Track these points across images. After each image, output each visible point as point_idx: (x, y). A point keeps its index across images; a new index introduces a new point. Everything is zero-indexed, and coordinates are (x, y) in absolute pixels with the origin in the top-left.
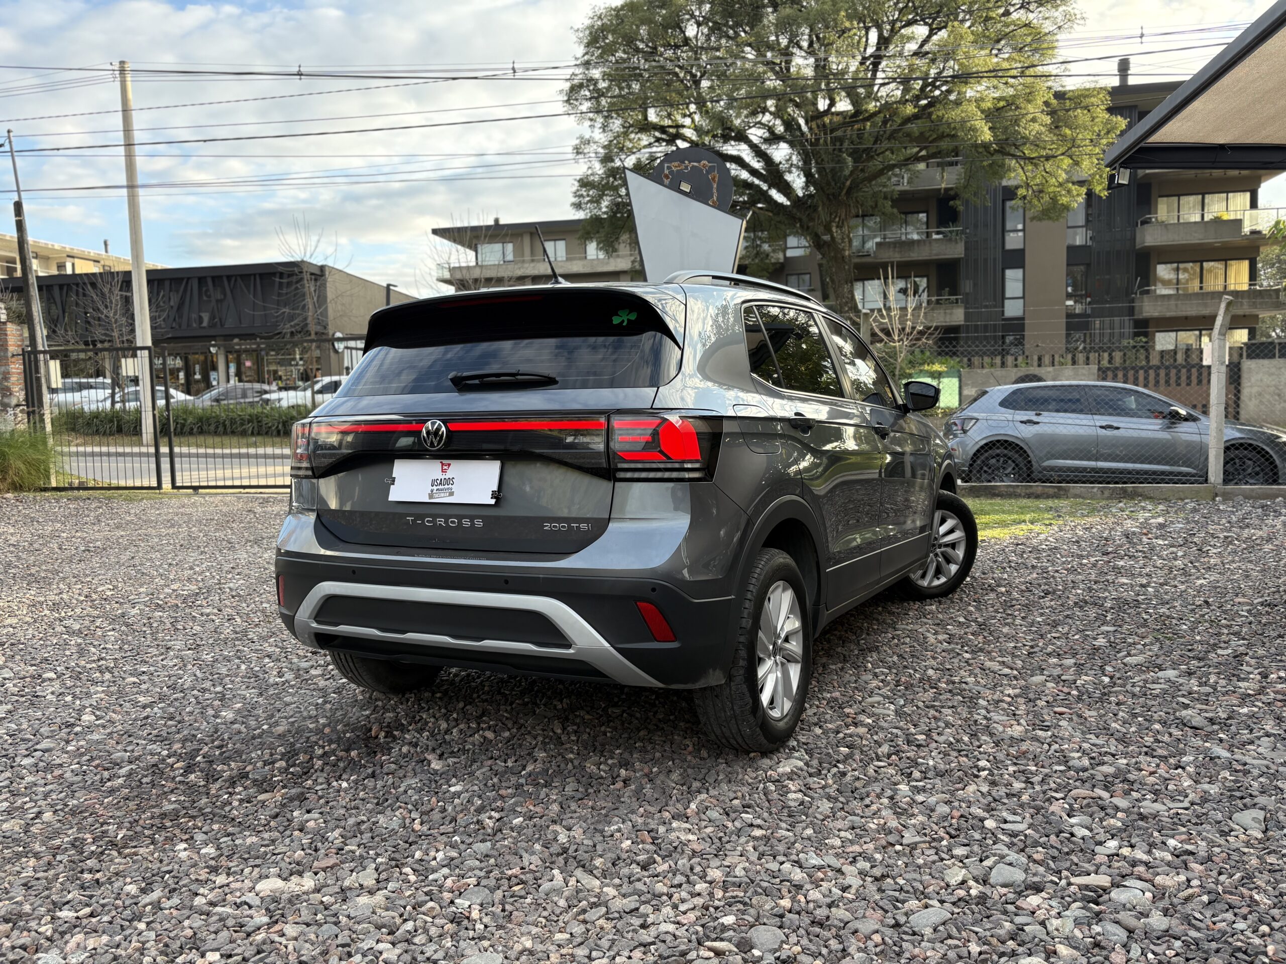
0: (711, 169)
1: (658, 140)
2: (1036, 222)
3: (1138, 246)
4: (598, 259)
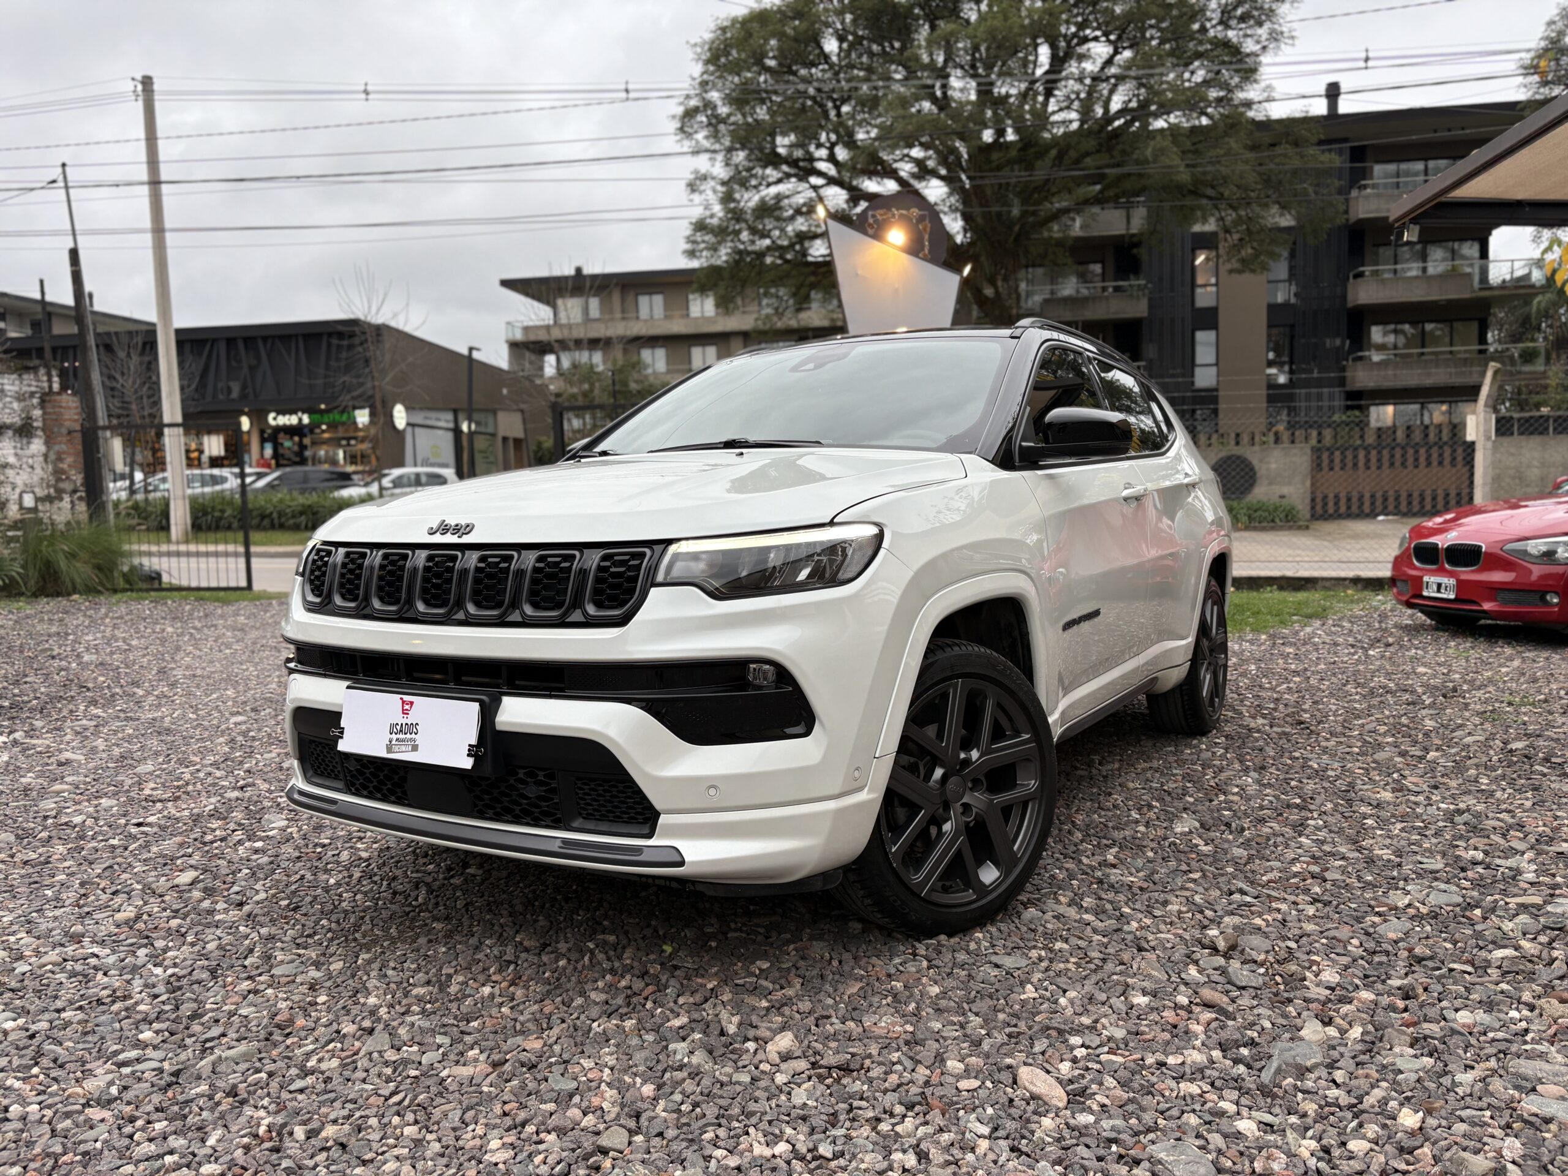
0: (922, 218)
2: (1234, 276)
3: (1350, 304)
4: (703, 317)
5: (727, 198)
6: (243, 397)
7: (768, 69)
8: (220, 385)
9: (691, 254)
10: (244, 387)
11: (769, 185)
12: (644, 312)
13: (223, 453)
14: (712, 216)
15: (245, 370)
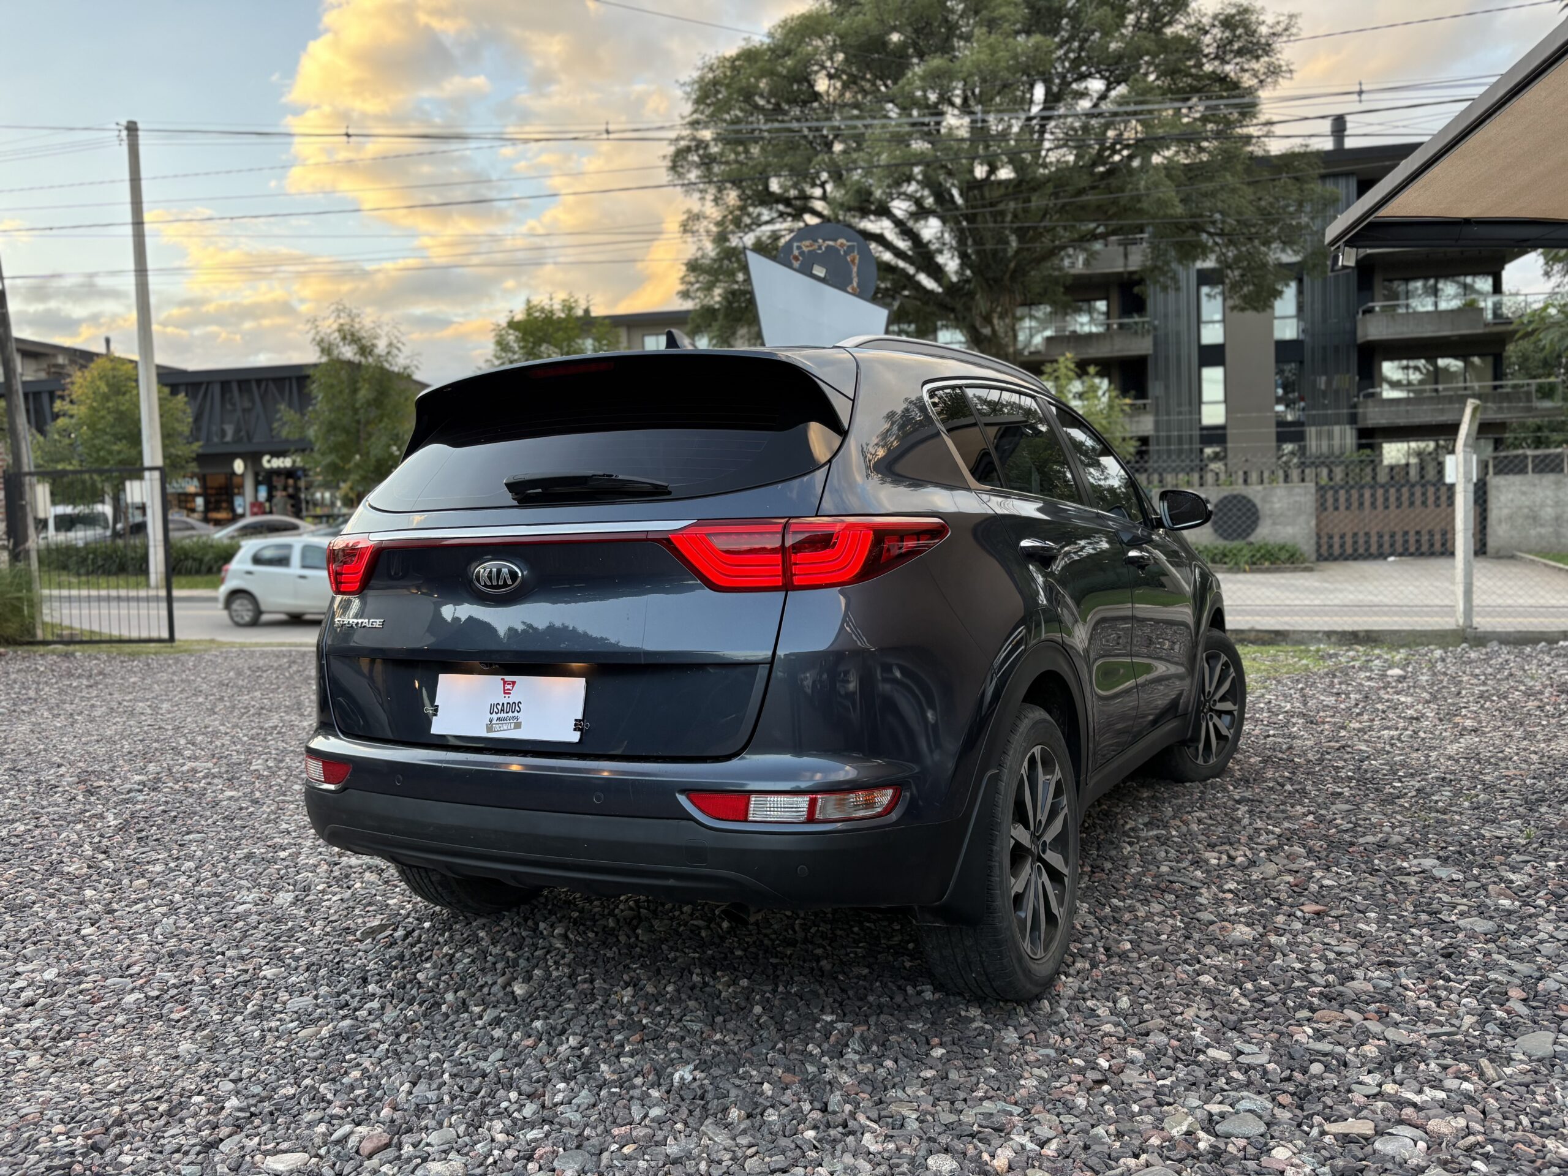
0: (850, 249)
1: (781, 215)
3: (1360, 339)
5: (721, 238)
6: (237, 440)
8: (214, 428)
9: (685, 295)
10: (237, 431)
15: (239, 413)
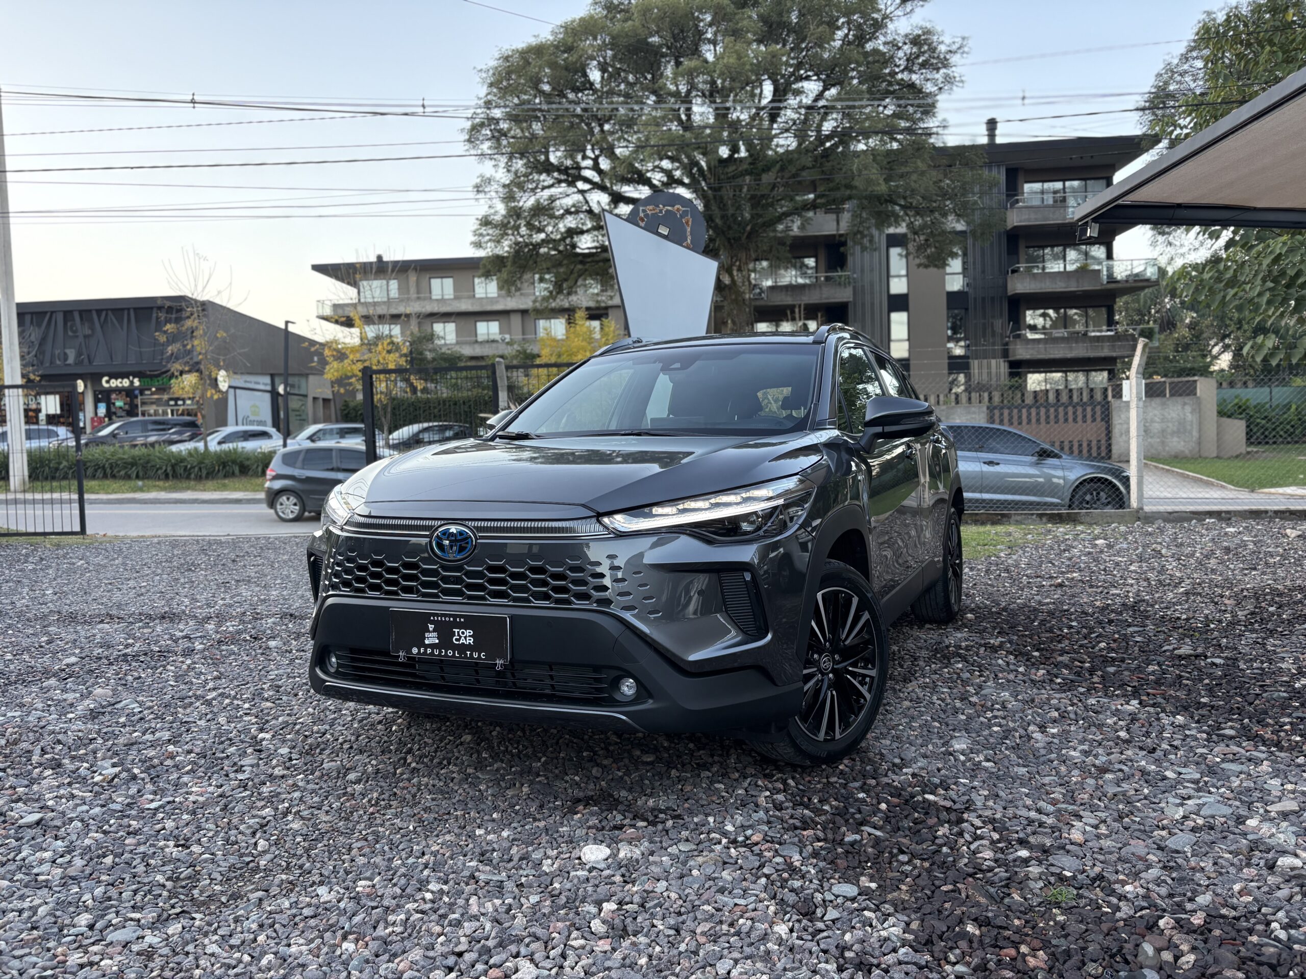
0: (685, 213)
2: (921, 269)
3: (1010, 293)
4: (487, 298)
5: (509, 198)
6: (78, 362)
7: (542, 92)
8: (57, 352)
9: (478, 245)
10: (79, 354)
11: (544, 188)
12: (436, 293)
13: (58, 412)
14: (496, 213)
15: (81, 339)
